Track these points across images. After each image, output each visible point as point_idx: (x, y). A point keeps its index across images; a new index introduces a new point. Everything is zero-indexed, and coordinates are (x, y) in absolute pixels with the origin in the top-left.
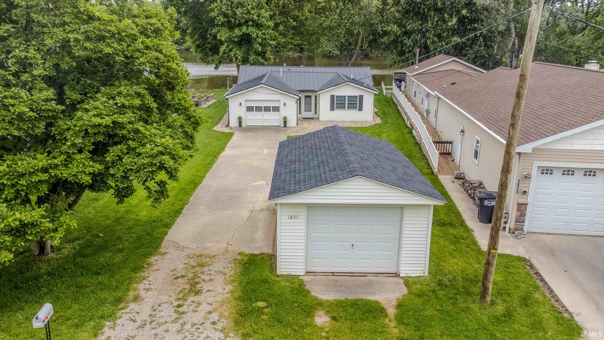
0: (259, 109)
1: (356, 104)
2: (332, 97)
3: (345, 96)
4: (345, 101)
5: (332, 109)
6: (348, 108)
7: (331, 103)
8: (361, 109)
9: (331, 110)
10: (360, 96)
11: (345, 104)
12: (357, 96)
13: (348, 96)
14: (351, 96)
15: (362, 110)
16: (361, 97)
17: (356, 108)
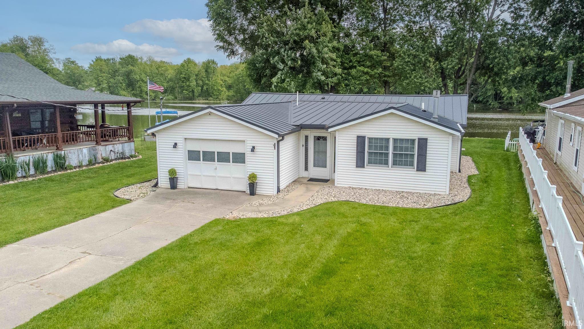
0: (208, 157)
1: (413, 155)
2: (361, 140)
3: (388, 140)
4: (387, 148)
5: (360, 164)
6: (395, 163)
7: (357, 153)
8: (422, 167)
9: (357, 167)
10: (419, 139)
11: (387, 155)
12: (413, 141)
13: (395, 140)
14: (402, 140)
15: (424, 170)
16: (423, 143)
17: (412, 165)
